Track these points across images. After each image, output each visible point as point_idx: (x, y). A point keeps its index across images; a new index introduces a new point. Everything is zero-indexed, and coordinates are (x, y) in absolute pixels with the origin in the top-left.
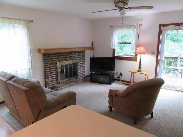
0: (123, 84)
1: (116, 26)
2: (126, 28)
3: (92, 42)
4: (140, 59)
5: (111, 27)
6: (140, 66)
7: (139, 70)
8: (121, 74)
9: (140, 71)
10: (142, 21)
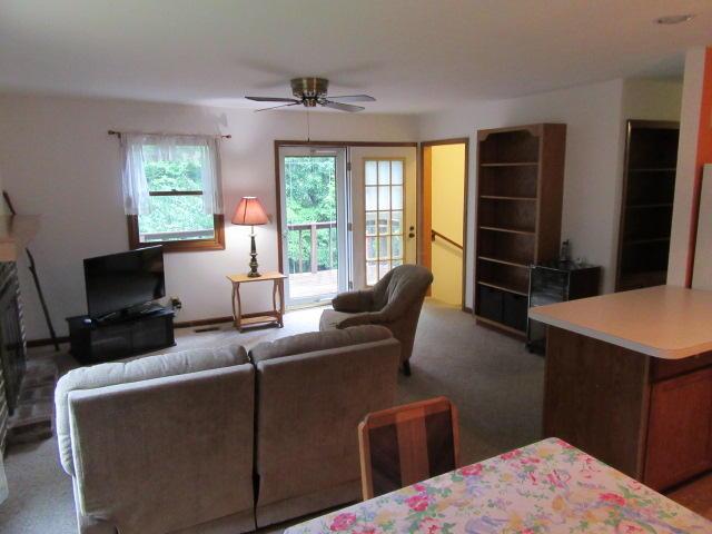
0: (197, 331)
1: (137, 134)
2: (177, 143)
3: (5, 195)
4: (253, 238)
5: (111, 133)
6: (254, 260)
7: (254, 273)
8: (176, 303)
9: (258, 276)
10: (226, 125)
